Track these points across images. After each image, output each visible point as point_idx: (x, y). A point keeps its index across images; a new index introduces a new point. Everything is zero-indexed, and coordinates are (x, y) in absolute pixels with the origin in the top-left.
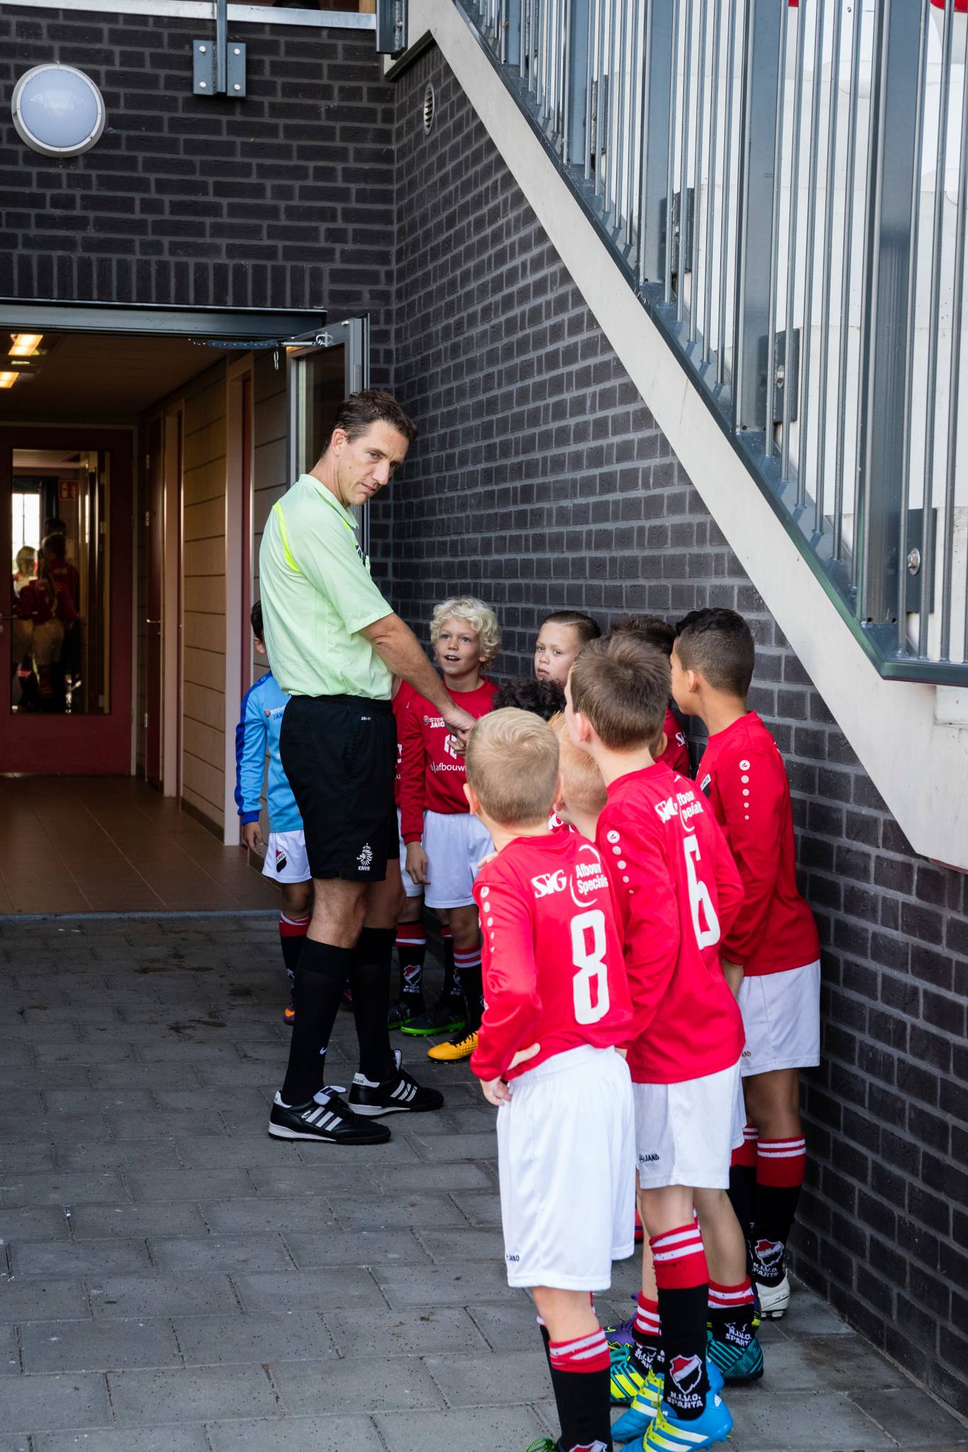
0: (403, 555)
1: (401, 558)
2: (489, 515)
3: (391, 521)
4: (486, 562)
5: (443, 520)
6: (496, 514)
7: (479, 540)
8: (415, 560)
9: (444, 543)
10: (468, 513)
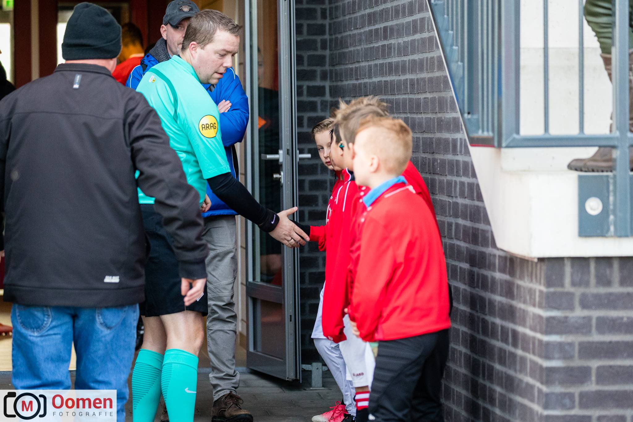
0: (334, 80)
1: (333, 81)
2: (371, 48)
3: (327, 53)
4: (370, 83)
5: (351, 51)
6: (373, 47)
7: (367, 67)
8: (339, 83)
9: (351, 69)
10: (362, 47)
